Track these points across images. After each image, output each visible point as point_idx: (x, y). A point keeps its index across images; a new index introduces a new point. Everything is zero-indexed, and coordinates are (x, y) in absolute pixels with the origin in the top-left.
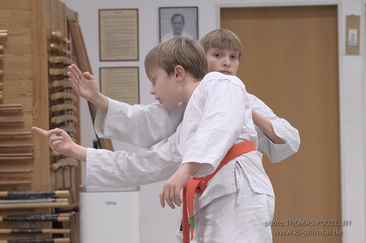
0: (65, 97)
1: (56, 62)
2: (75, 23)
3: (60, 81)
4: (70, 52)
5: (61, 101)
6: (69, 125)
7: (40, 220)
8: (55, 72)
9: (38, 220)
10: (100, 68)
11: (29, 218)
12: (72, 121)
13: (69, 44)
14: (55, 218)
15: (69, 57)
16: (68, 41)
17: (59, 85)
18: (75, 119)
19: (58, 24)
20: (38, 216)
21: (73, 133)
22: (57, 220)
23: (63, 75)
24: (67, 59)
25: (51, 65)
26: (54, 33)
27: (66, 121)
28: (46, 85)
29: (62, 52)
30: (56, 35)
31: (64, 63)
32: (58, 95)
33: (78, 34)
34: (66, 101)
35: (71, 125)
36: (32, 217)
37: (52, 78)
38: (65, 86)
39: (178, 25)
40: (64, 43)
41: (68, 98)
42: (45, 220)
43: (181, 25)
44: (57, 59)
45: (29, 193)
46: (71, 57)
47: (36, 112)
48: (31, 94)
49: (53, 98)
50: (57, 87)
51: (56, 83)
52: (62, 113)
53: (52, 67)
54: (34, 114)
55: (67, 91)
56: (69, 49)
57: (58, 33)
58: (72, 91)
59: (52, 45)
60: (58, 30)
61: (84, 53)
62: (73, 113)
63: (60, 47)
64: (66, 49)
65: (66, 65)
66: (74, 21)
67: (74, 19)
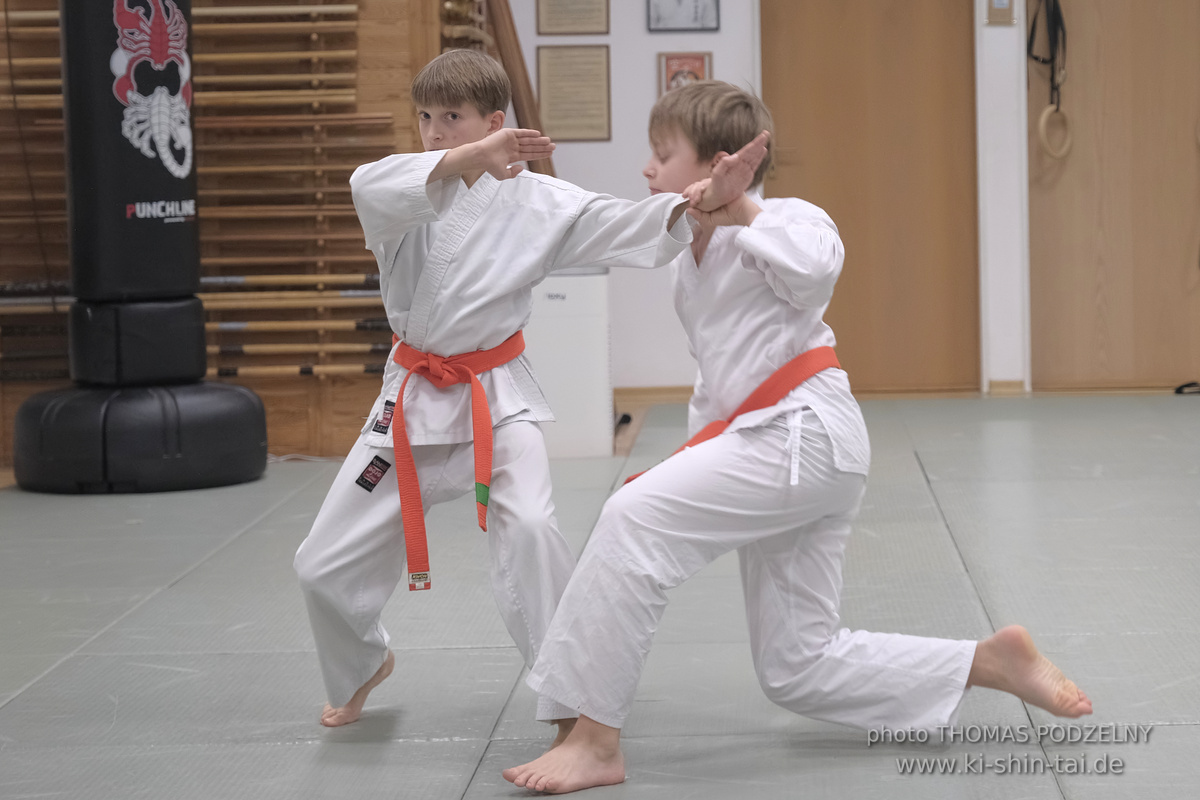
1: (456, 35)
4: (482, 19)
10: (538, 48)
13: (479, 3)
15: (481, 27)
24: (477, 30)
25: (446, 41)
29: (466, 17)
31: (471, 38)
44: (457, 31)
46: (485, 26)
56: (480, 11)
59: (448, 5)
61: (507, 23)
63: (464, 9)
64: (474, 11)
65: (474, 42)
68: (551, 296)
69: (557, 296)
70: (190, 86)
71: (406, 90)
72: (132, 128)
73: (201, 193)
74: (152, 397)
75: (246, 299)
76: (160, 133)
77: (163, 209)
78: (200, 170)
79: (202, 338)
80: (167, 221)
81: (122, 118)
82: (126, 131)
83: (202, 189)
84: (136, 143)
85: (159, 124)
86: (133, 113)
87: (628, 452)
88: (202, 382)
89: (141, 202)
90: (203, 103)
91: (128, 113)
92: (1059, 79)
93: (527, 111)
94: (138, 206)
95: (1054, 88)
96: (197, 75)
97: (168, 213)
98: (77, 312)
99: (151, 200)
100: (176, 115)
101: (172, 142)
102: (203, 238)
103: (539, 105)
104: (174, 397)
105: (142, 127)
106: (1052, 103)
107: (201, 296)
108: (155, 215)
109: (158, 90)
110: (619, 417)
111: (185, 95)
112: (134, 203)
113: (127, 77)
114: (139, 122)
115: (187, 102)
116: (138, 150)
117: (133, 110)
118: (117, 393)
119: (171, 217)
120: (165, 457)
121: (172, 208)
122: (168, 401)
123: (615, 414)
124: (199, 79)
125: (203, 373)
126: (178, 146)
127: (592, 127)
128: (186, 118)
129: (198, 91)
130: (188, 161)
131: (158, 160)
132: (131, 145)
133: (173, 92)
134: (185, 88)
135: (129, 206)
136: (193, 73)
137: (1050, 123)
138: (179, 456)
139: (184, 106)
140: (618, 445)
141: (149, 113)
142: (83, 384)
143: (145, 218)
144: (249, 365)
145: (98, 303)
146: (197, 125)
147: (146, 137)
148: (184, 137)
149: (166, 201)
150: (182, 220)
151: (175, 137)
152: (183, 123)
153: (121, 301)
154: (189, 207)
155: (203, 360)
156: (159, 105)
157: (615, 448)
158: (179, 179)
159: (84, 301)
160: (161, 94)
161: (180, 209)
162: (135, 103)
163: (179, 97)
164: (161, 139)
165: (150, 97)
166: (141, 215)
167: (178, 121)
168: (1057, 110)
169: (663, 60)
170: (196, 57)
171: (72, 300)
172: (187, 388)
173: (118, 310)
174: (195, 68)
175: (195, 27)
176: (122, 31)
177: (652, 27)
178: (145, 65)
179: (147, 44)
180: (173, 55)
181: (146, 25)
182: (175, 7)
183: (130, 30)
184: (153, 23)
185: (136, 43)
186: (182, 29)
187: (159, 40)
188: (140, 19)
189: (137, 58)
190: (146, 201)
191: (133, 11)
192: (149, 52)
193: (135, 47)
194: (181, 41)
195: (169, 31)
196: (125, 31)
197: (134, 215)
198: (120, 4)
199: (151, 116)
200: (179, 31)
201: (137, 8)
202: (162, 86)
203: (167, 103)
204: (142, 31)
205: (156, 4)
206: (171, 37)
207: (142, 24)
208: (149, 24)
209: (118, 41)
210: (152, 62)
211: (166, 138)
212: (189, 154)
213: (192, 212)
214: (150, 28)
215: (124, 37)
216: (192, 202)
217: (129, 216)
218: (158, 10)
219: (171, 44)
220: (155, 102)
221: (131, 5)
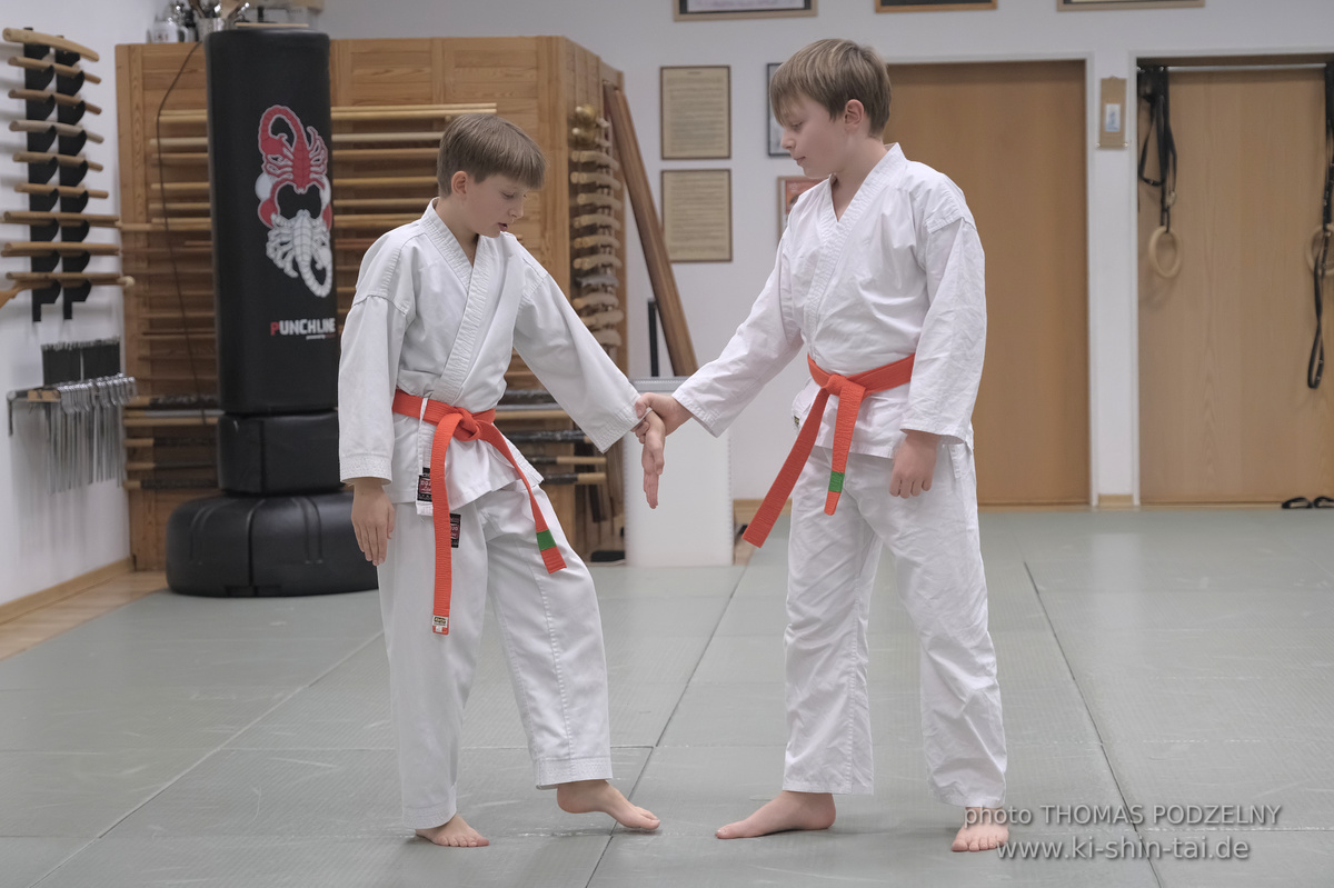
0: (599, 223)
1: (583, 160)
2: (617, 92)
3: (590, 195)
4: (608, 144)
5: (592, 230)
6: (605, 272)
7: (554, 441)
8: (581, 178)
9: (549, 441)
10: (663, 172)
11: (533, 437)
12: (610, 265)
13: (606, 129)
14: (580, 438)
15: (607, 152)
16: (605, 124)
17: (588, 202)
18: (616, 262)
20: (550, 433)
21: (612, 286)
22: (582, 441)
23: (594, 183)
24: (604, 155)
25: (574, 166)
26: (579, 109)
27: (600, 265)
28: (565, 203)
29: (594, 142)
30: (582, 113)
31: (598, 162)
32: (585, 220)
33: (623, 113)
34: (601, 230)
35: (609, 271)
36: (539, 435)
37: (575, 189)
38: (599, 203)
40: (598, 126)
41: (604, 224)
42: (562, 441)
44: (584, 156)
45: (533, 392)
46: (611, 151)
47: (548, 249)
48: (538, 217)
49: (576, 225)
50: (584, 206)
51: (582, 199)
52: (593, 251)
53: (576, 170)
54: (542, 253)
55: (603, 213)
56: (606, 137)
57: (588, 110)
58: (613, 212)
59: (576, 131)
60: (588, 101)
61: (633, 148)
62: (613, 251)
63: (591, 135)
64: (600, 137)
65: (601, 167)
66: (616, 88)
67: (616, 84)
70: (330, 209)
71: (534, 213)
72: (276, 250)
73: (340, 311)
74: (295, 506)
76: (302, 254)
77: (305, 327)
78: (339, 289)
80: (308, 338)
81: (266, 239)
82: (270, 253)
83: (342, 307)
84: (280, 264)
85: (302, 246)
86: (277, 235)
87: (747, 562)
88: (342, 492)
89: (284, 320)
90: (343, 225)
91: (271, 235)
92: (1169, 201)
93: (651, 233)
95: (1165, 210)
96: (336, 199)
97: (310, 331)
98: (224, 424)
99: (294, 318)
100: (316, 237)
101: (313, 263)
103: (663, 229)
104: (316, 507)
105: (285, 248)
106: (1162, 224)
108: (297, 333)
109: (300, 212)
110: (739, 527)
111: (324, 218)
112: (278, 322)
113: (271, 200)
114: (282, 244)
115: (328, 224)
116: (282, 270)
117: (277, 232)
118: (262, 501)
119: (312, 334)
120: (307, 562)
121: (313, 326)
122: (310, 509)
123: (735, 525)
124: (338, 203)
126: (319, 267)
127: (714, 248)
128: (327, 240)
129: (338, 214)
130: (329, 280)
131: (300, 280)
132: (275, 266)
133: (314, 215)
134: (325, 212)
135: (273, 324)
136: (333, 197)
137: (1160, 244)
138: (320, 561)
139: (324, 229)
140: (737, 555)
141: (292, 235)
142: (230, 493)
143: (288, 335)
145: (244, 416)
146: (338, 247)
147: (289, 258)
148: (325, 259)
149: (308, 319)
150: (323, 337)
151: (316, 258)
152: (323, 244)
153: (265, 414)
154: (329, 325)
156: (301, 227)
157: (734, 558)
158: (320, 298)
159: (230, 414)
160: (303, 217)
161: (321, 327)
162: (278, 226)
163: (320, 220)
164: (303, 261)
165: (293, 220)
166: (284, 332)
167: (319, 242)
168: (1167, 231)
169: (783, 183)
170: (336, 182)
171: (220, 413)
172: (328, 497)
173: (262, 423)
174: (335, 193)
175: (336, 153)
176: (267, 157)
177: (772, 151)
178: (288, 189)
179: (290, 169)
180: (316, 180)
181: (289, 151)
182: (317, 133)
183: (274, 156)
184: (296, 149)
185: (280, 168)
186: (323, 155)
187: (301, 165)
188: (283, 145)
189: (281, 182)
190: (289, 319)
191: (277, 138)
192: (292, 177)
193: (279, 172)
194: (322, 167)
195: (311, 156)
196: (269, 157)
197: (278, 332)
198: (265, 131)
199: (293, 238)
200: (320, 157)
201: (280, 134)
202: (303, 209)
203: (309, 226)
204: (285, 157)
205: (298, 131)
206: (312, 162)
207: (285, 150)
208: (292, 150)
209: (263, 166)
210: (295, 186)
211: (307, 259)
212: (329, 274)
213: (332, 330)
214: (293, 154)
215: (269, 162)
216: (332, 320)
217: (273, 333)
218: (300, 137)
219: (312, 169)
220: (298, 225)
221: (275, 133)
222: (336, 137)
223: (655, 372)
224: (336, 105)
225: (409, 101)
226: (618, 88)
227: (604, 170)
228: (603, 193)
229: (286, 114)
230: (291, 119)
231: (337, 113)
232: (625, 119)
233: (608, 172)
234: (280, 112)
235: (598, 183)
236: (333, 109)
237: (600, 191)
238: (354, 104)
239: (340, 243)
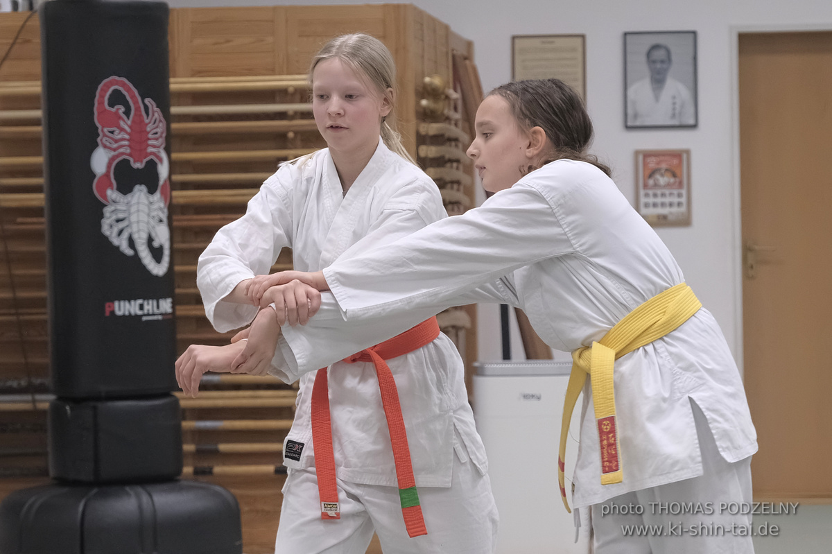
0: (448, 200)
1: (432, 133)
2: (467, 62)
3: (438, 170)
4: (457, 116)
8: (429, 151)
13: (455, 101)
15: (456, 125)
16: (455, 95)
17: (437, 177)
19: (436, 62)
23: (443, 157)
24: (453, 127)
25: (422, 139)
26: (427, 80)
29: (443, 114)
30: (431, 84)
31: (447, 135)
33: (473, 82)
37: (423, 163)
38: (448, 178)
39: (659, 66)
40: (447, 97)
41: (453, 200)
43: (665, 66)
44: (433, 128)
46: (460, 124)
51: (431, 173)
53: (424, 143)
55: (452, 188)
56: (456, 109)
57: (436, 81)
58: (462, 188)
59: (424, 102)
60: (436, 73)
63: (440, 106)
64: (449, 109)
65: (450, 140)
66: (466, 58)
67: (465, 53)
68: (526, 397)
69: (533, 396)
70: (168, 182)
72: (111, 226)
73: (178, 291)
74: (128, 494)
75: (222, 398)
76: (139, 231)
77: (141, 307)
78: (177, 268)
79: (178, 436)
80: (144, 318)
81: (101, 216)
82: (106, 230)
83: (179, 287)
84: (116, 241)
85: (138, 222)
86: (113, 211)
88: (177, 481)
89: (120, 299)
90: (182, 201)
91: (107, 211)
94: (116, 303)
96: (175, 173)
97: (146, 312)
98: (56, 409)
99: (129, 298)
100: (154, 214)
101: (150, 240)
102: (179, 336)
104: (150, 495)
105: (121, 225)
107: (177, 394)
108: (133, 313)
109: (137, 187)
111: (163, 193)
112: (112, 301)
113: (107, 175)
114: (118, 221)
115: (166, 200)
116: (117, 248)
117: (113, 208)
118: (95, 491)
119: (148, 315)
121: (149, 306)
122: (145, 499)
124: (177, 178)
125: (179, 472)
126: (156, 244)
128: (164, 217)
129: (175, 190)
130: (166, 259)
131: (136, 258)
132: (110, 243)
133: (152, 191)
134: (163, 186)
135: (107, 304)
136: (171, 172)
138: (155, 553)
139: (162, 205)
141: (128, 211)
142: (62, 482)
143: (124, 316)
144: (224, 464)
145: (76, 401)
146: (175, 224)
147: (125, 235)
148: (162, 236)
149: (144, 299)
150: (160, 317)
151: (153, 235)
152: (161, 221)
153: (99, 398)
154: (166, 305)
155: (179, 458)
156: (138, 203)
158: (157, 277)
159: (62, 399)
160: (140, 192)
161: (158, 307)
162: (114, 202)
163: (157, 196)
164: (139, 238)
165: (129, 196)
166: (119, 313)
167: (157, 219)
169: (641, 158)
170: (175, 156)
171: (52, 397)
172: (165, 486)
173: (95, 408)
174: (174, 167)
175: (174, 126)
176: (103, 130)
177: (629, 124)
178: (125, 163)
179: (126, 143)
180: (152, 153)
181: (126, 124)
182: (155, 105)
183: (111, 129)
184: (133, 122)
185: (116, 141)
186: (161, 128)
187: (139, 138)
188: (120, 118)
189: (117, 156)
190: (124, 300)
191: (114, 110)
192: (128, 151)
193: (115, 146)
194: (160, 140)
195: (148, 129)
196: (106, 130)
197: (113, 312)
198: (101, 103)
199: (130, 214)
200: (159, 130)
201: (117, 107)
202: (141, 184)
203: (146, 202)
204: (122, 130)
205: (136, 103)
206: (150, 136)
207: (122, 123)
208: (129, 122)
209: (99, 140)
210: (132, 160)
211: (144, 236)
212: (167, 252)
213: (169, 310)
214: (130, 127)
215: (105, 135)
216: (169, 300)
217: (107, 314)
218: (138, 109)
219: (150, 142)
220: (134, 200)
221: (111, 104)
222: (174, 110)
223: (507, 355)
224: (174, 77)
225: (251, 71)
226: (468, 57)
227: (453, 143)
228: (452, 167)
229: (124, 85)
230: (129, 90)
231: (177, 84)
232: (475, 89)
233: (456, 146)
234: (117, 83)
235: (447, 156)
236: (172, 80)
237: (448, 165)
238: (193, 76)
239: (178, 220)
